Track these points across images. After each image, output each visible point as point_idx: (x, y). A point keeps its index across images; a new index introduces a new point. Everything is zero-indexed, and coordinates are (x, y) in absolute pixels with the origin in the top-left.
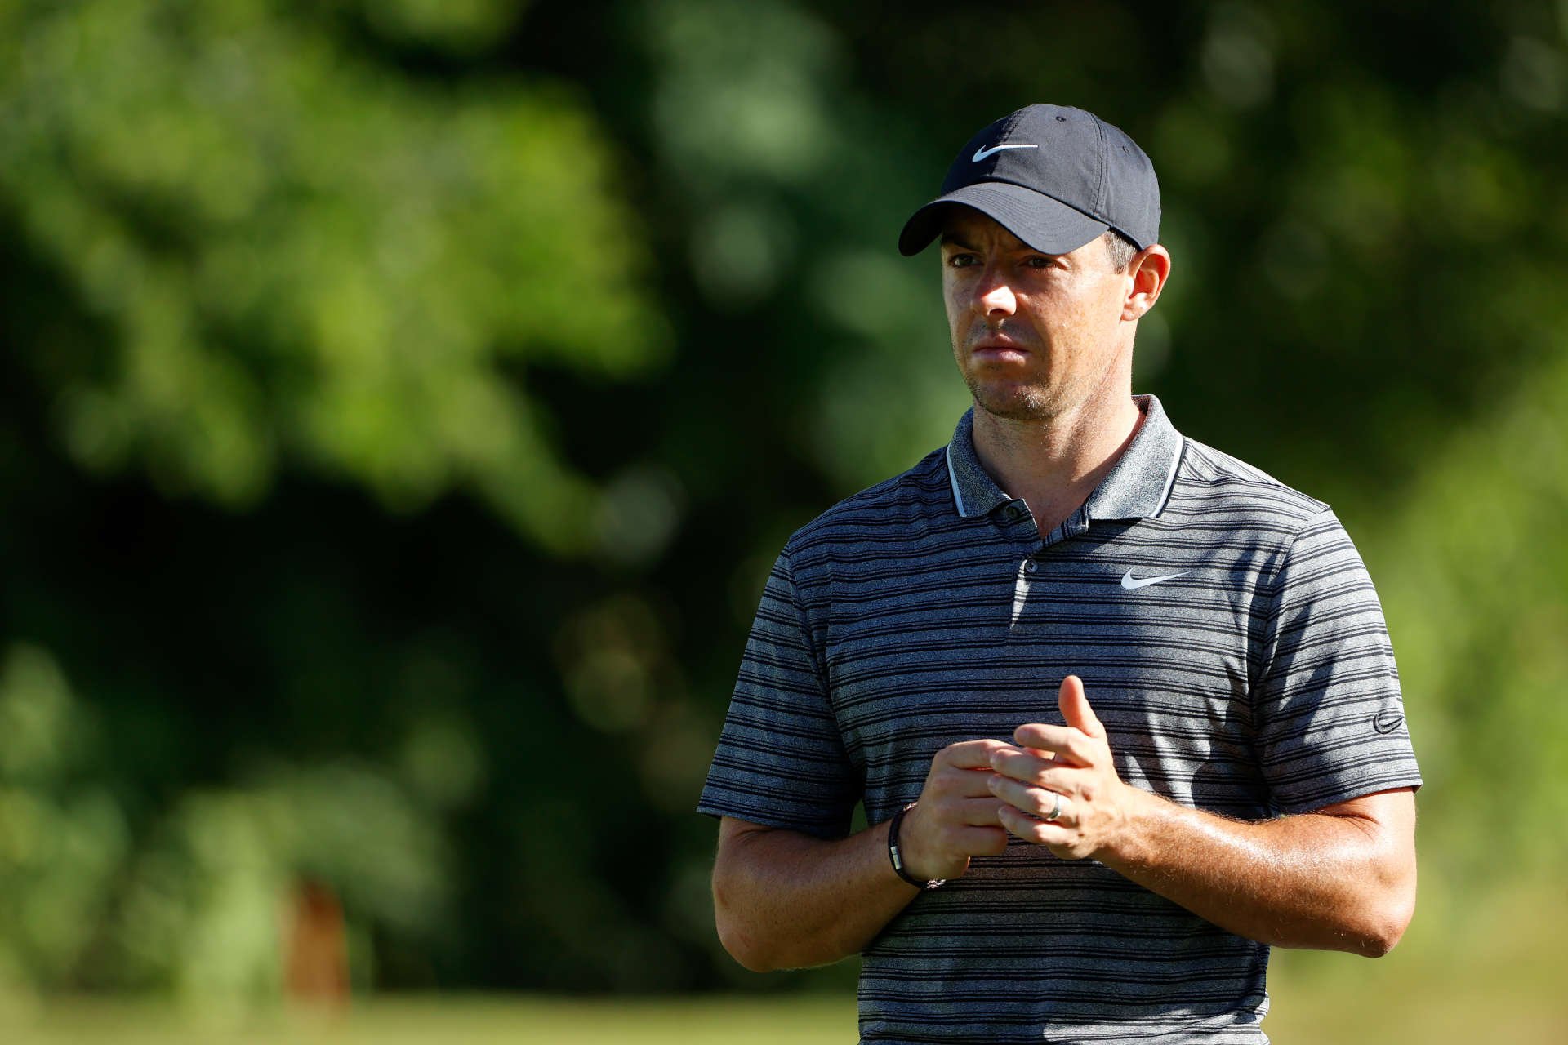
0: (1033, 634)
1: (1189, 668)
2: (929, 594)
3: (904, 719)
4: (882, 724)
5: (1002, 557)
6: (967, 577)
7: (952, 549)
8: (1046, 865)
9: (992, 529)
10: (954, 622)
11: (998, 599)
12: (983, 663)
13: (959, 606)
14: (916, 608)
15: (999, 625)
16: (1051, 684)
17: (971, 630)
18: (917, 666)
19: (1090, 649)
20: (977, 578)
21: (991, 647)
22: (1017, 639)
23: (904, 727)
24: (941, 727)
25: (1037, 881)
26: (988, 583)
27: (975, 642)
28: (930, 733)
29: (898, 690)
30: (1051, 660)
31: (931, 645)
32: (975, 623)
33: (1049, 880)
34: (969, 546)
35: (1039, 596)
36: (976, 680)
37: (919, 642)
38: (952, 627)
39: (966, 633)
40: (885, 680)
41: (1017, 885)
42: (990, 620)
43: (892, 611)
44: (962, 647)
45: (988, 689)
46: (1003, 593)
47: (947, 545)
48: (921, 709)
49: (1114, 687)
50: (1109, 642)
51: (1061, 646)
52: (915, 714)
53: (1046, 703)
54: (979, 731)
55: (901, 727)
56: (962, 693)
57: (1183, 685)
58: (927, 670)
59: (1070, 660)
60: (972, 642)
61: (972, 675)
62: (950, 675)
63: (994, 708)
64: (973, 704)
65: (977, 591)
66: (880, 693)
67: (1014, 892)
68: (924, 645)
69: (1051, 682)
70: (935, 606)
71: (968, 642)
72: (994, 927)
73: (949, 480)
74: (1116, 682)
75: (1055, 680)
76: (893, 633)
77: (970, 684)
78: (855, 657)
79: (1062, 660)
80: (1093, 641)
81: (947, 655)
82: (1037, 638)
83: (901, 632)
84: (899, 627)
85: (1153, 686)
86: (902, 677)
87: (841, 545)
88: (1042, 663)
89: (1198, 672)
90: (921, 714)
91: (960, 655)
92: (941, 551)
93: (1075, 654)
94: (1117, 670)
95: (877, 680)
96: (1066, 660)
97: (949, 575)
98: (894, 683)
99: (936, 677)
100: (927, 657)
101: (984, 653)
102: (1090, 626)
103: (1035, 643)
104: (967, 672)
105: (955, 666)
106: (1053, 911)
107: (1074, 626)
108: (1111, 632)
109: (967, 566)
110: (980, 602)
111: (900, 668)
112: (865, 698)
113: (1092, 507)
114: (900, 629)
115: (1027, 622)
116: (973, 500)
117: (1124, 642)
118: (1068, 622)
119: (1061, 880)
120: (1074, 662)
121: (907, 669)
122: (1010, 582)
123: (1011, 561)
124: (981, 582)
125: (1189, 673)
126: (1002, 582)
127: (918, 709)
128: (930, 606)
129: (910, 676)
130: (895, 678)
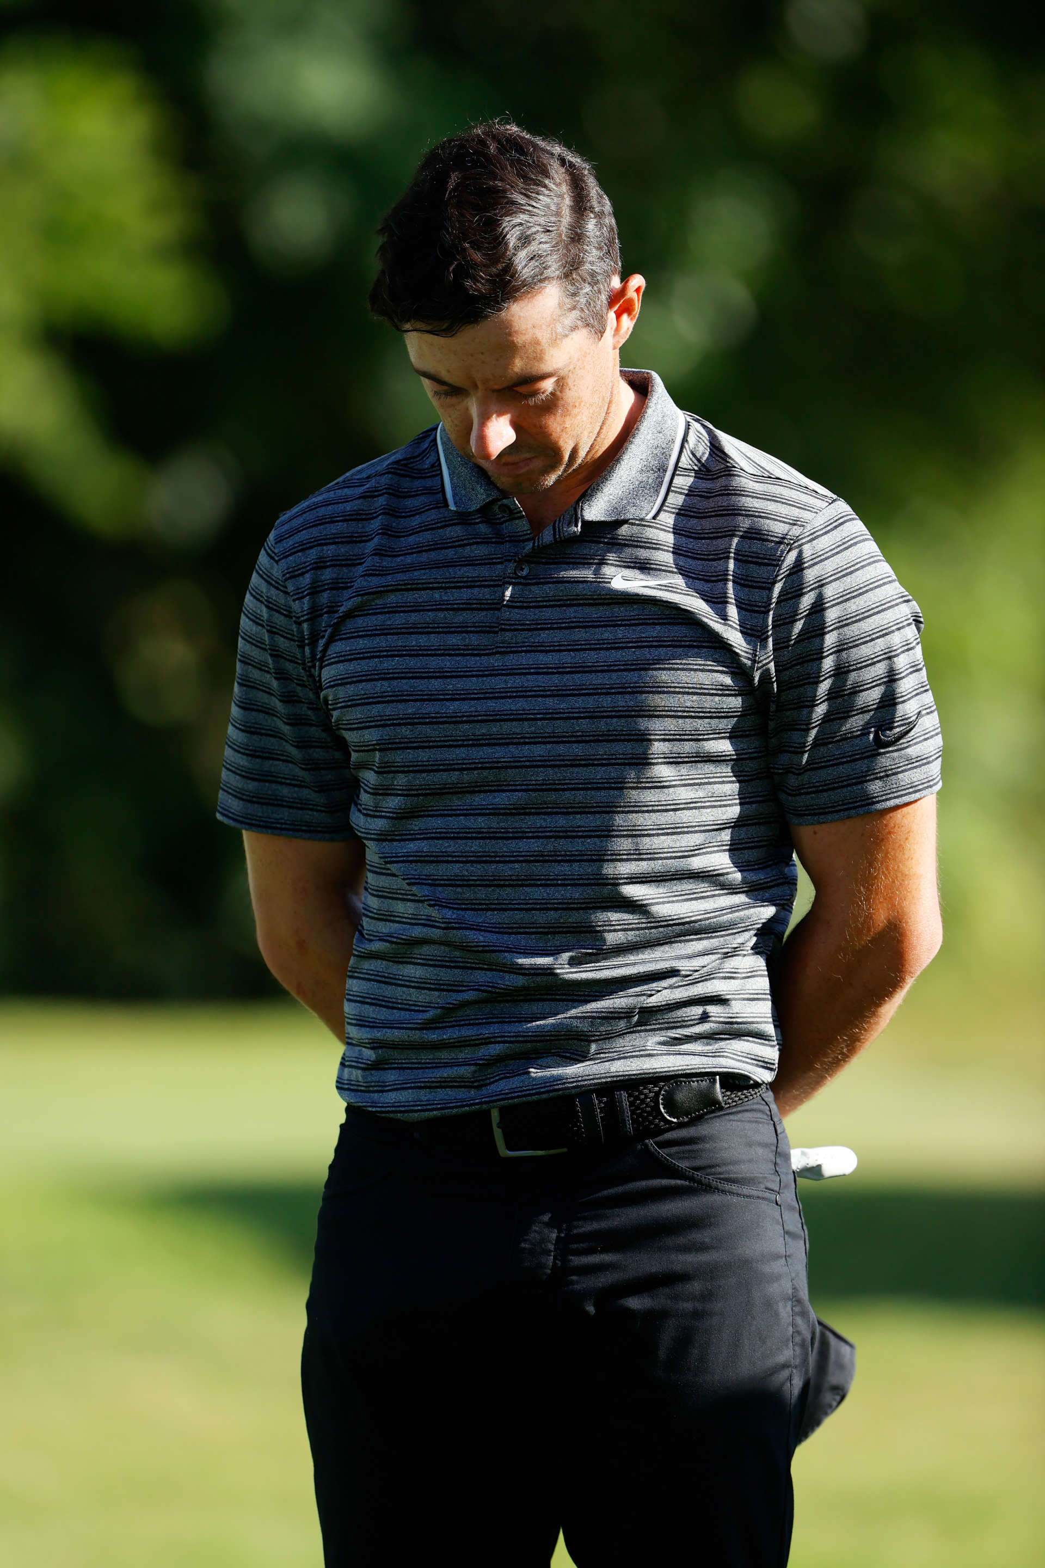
0: (524, 642)
1: (691, 667)
2: (416, 595)
3: (387, 728)
4: (366, 732)
5: (493, 559)
6: (455, 578)
7: (442, 548)
8: (541, 885)
9: (483, 528)
10: (442, 627)
11: (487, 604)
12: (471, 671)
13: (447, 609)
14: (402, 609)
15: (488, 632)
16: (542, 693)
17: (459, 637)
18: (402, 673)
19: (585, 655)
20: (465, 579)
21: (479, 655)
22: (507, 647)
23: (387, 738)
24: (425, 739)
25: (531, 902)
26: (478, 586)
27: (463, 650)
28: (415, 745)
29: (382, 697)
30: (543, 668)
31: (416, 650)
32: (463, 629)
33: (543, 901)
34: (460, 546)
35: (530, 602)
36: (463, 690)
37: (405, 646)
38: (439, 633)
39: (454, 640)
40: (369, 686)
41: (510, 906)
42: (479, 627)
43: (378, 611)
44: (450, 655)
45: (474, 699)
46: (493, 597)
47: (437, 544)
48: (406, 719)
49: (613, 693)
50: (605, 646)
51: (554, 654)
52: (400, 724)
53: (536, 711)
54: (465, 743)
55: (385, 737)
56: (448, 703)
57: (686, 685)
58: (412, 678)
59: (563, 668)
60: (459, 649)
61: (460, 684)
62: (436, 684)
63: (480, 718)
64: (459, 714)
65: (465, 594)
66: (364, 699)
67: (506, 913)
68: (410, 650)
69: (542, 691)
70: (421, 608)
71: (456, 650)
72: (482, 944)
73: (440, 465)
74: (614, 688)
75: (547, 688)
76: (378, 635)
77: (457, 694)
78: (341, 659)
79: (555, 668)
80: (588, 646)
81: (434, 663)
82: (528, 646)
83: (386, 634)
84: (384, 629)
85: (654, 689)
86: (385, 683)
87: (331, 547)
88: (532, 671)
89: (702, 670)
90: (405, 724)
91: (448, 663)
92: (430, 550)
93: (569, 661)
94: (614, 675)
95: (361, 686)
96: (560, 668)
97: (438, 574)
98: (378, 689)
99: (422, 685)
100: (412, 663)
101: (473, 662)
102: (583, 630)
103: (526, 652)
104: (454, 681)
105: (442, 675)
106: (547, 933)
107: (567, 632)
108: (606, 635)
109: (456, 566)
110: (468, 607)
111: (385, 674)
112: (349, 703)
113: (586, 507)
114: (385, 631)
115: (518, 630)
116: (463, 492)
117: (621, 645)
118: (560, 628)
119: (556, 901)
120: (568, 670)
121: (391, 675)
122: (500, 586)
123: (501, 563)
124: (471, 584)
125: (692, 672)
126: (492, 586)
127: (402, 719)
128: (417, 608)
129: (395, 683)
130: (379, 684)
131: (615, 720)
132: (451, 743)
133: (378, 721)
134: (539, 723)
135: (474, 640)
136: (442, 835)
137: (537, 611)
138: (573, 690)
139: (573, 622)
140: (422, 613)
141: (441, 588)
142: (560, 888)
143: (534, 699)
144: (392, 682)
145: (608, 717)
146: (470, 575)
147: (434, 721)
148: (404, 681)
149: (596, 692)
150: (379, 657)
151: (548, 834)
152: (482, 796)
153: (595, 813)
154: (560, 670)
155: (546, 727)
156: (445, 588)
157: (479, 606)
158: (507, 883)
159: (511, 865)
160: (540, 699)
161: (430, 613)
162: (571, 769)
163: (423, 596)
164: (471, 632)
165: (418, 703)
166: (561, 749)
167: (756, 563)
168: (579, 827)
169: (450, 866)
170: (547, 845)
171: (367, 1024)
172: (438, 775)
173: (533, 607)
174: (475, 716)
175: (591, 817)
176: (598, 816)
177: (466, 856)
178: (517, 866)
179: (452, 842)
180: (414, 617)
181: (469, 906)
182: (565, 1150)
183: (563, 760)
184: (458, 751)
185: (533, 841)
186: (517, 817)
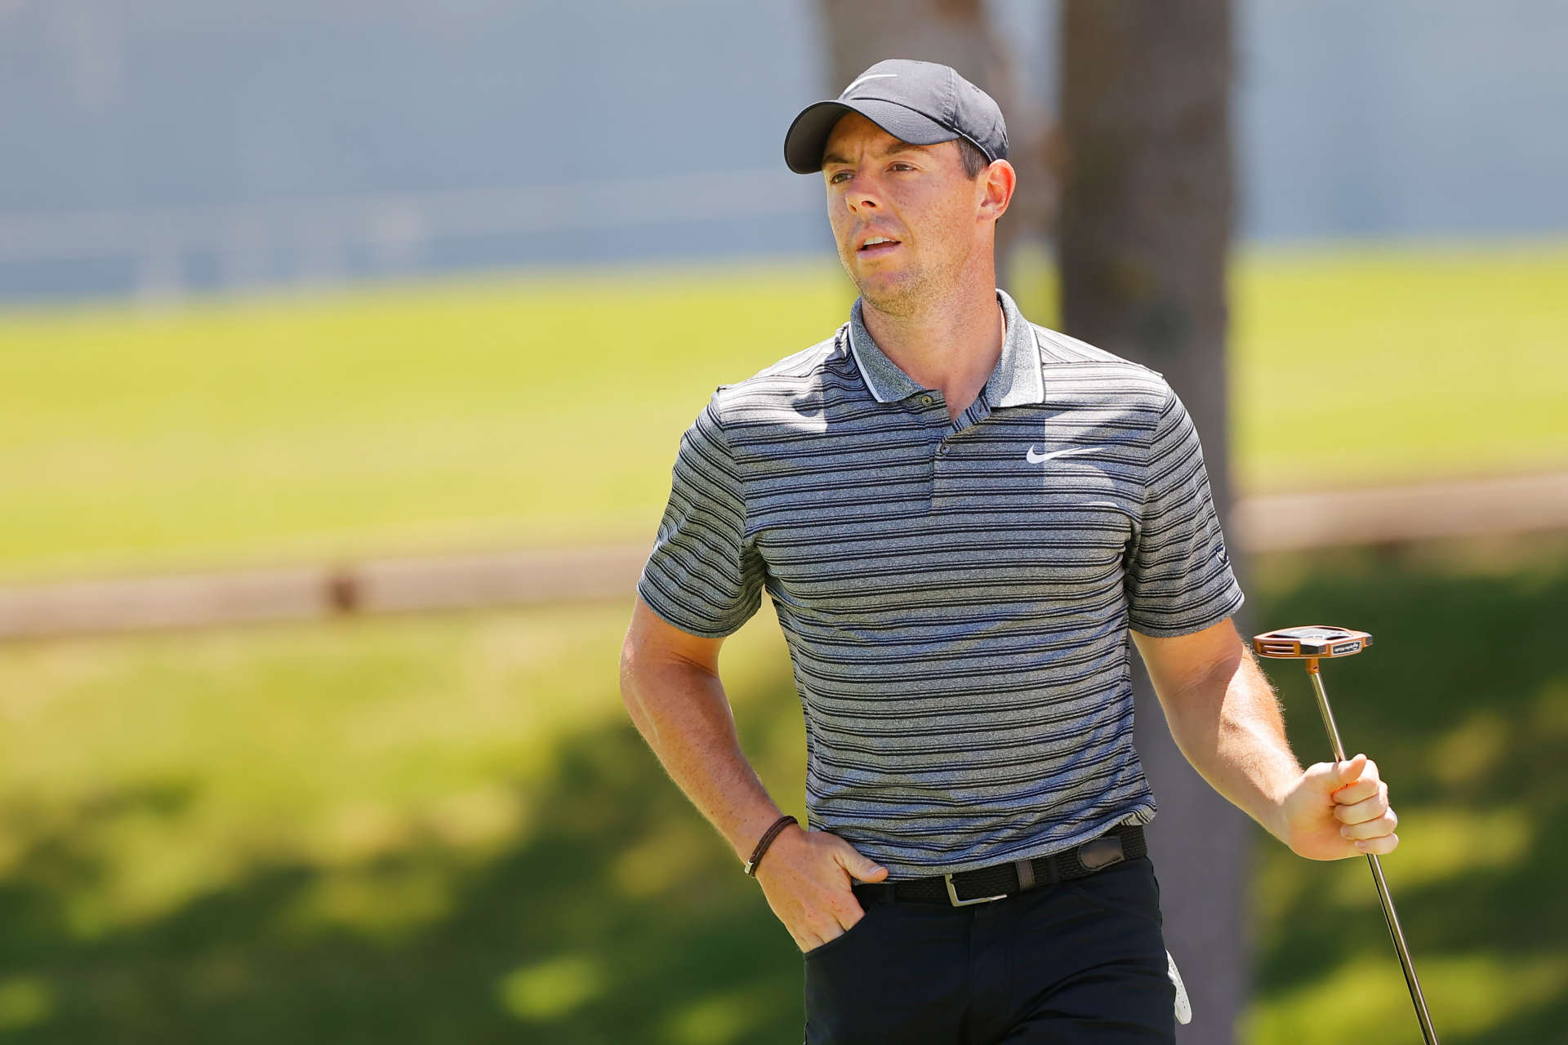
131: (1037, 568)
132: (898, 590)
133: (832, 575)
134: (973, 571)
135: (910, 506)
136: (893, 660)
137: (962, 480)
138: (1000, 544)
139: (994, 490)
140: (863, 488)
141: (877, 467)
142: (997, 694)
143: (966, 552)
144: (843, 544)
145: (1031, 566)
146: (900, 456)
147: (884, 573)
148: (853, 543)
149: (1020, 546)
150: (830, 524)
151: (983, 653)
152: (925, 628)
153: (1018, 635)
154: (987, 529)
155: (980, 574)
156: (880, 467)
157: (911, 480)
158: (951, 694)
159: (954, 680)
160: (972, 552)
161: (870, 488)
162: (1001, 605)
163: (862, 474)
164: (906, 500)
165: (868, 560)
166: (992, 590)
167: (1138, 429)
168: (1008, 646)
169: (901, 684)
170: (983, 662)
171: (841, 814)
172: (889, 613)
173: (958, 477)
174: (918, 568)
175: (1016, 638)
176: (1021, 637)
177: (914, 676)
178: (959, 680)
179: (902, 665)
180: (857, 492)
181: (921, 714)
182: (1005, 896)
183: (994, 599)
184: (904, 595)
185: (971, 659)
186: (956, 642)
